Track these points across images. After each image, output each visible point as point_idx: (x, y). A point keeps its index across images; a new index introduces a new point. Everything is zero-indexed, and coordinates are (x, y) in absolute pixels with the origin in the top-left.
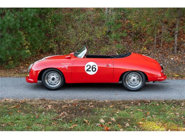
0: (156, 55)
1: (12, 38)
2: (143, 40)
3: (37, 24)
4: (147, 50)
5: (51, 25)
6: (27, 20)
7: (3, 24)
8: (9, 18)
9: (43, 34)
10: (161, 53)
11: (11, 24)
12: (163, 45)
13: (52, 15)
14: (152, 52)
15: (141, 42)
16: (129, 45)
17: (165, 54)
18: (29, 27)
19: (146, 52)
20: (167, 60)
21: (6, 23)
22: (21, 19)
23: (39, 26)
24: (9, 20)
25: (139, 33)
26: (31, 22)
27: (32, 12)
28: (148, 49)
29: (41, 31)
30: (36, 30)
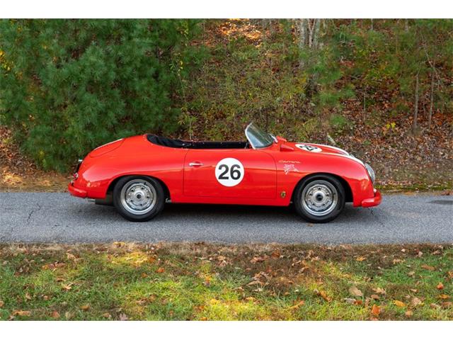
0: (418, 139)
1: (99, 104)
2: (386, 105)
3: (152, 71)
4: (397, 129)
5: (183, 72)
6: (130, 64)
7: (80, 73)
8: (93, 59)
9: (165, 94)
10: (429, 134)
11: (98, 73)
12: (432, 115)
13: (185, 51)
14: (408, 133)
15: (382, 110)
16: (354, 117)
17: (438, 138)
18: (136, 79)
19: (395, 133)
20: (443, 150)
21: (88, 70)
22: (118, 61)
23: (156, 76)
24: (93, 65)
25: (375, 90)
26: (138, 66)
27: (142, 44)
28: (399, 125)
29: (161, 88)
30: (149, 84)
